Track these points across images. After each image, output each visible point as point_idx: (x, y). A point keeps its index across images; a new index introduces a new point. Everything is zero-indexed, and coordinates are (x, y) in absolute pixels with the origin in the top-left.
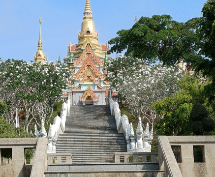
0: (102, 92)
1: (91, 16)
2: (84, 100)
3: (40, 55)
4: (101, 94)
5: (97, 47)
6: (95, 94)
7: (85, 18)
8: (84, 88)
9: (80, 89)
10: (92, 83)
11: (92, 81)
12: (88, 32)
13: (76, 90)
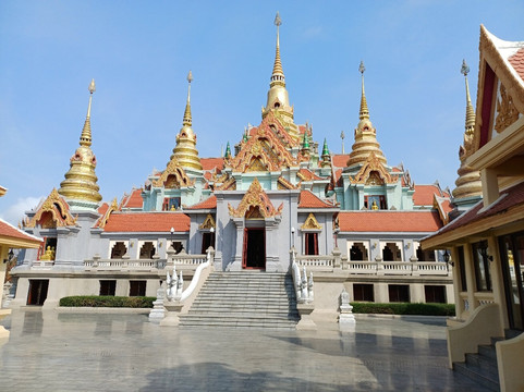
0: (289, 196)
1: (283, 81)
2: (240, 218)
3: (184, 134)
4: (286, 202)
5: (291, 128)
6: (272, 201)
7: (272, 86)
8: (242, 187)
9: (235, 189)
10: (264, 174)
11: (265, 168)
12: (277, 105)
13: (225, 192)
